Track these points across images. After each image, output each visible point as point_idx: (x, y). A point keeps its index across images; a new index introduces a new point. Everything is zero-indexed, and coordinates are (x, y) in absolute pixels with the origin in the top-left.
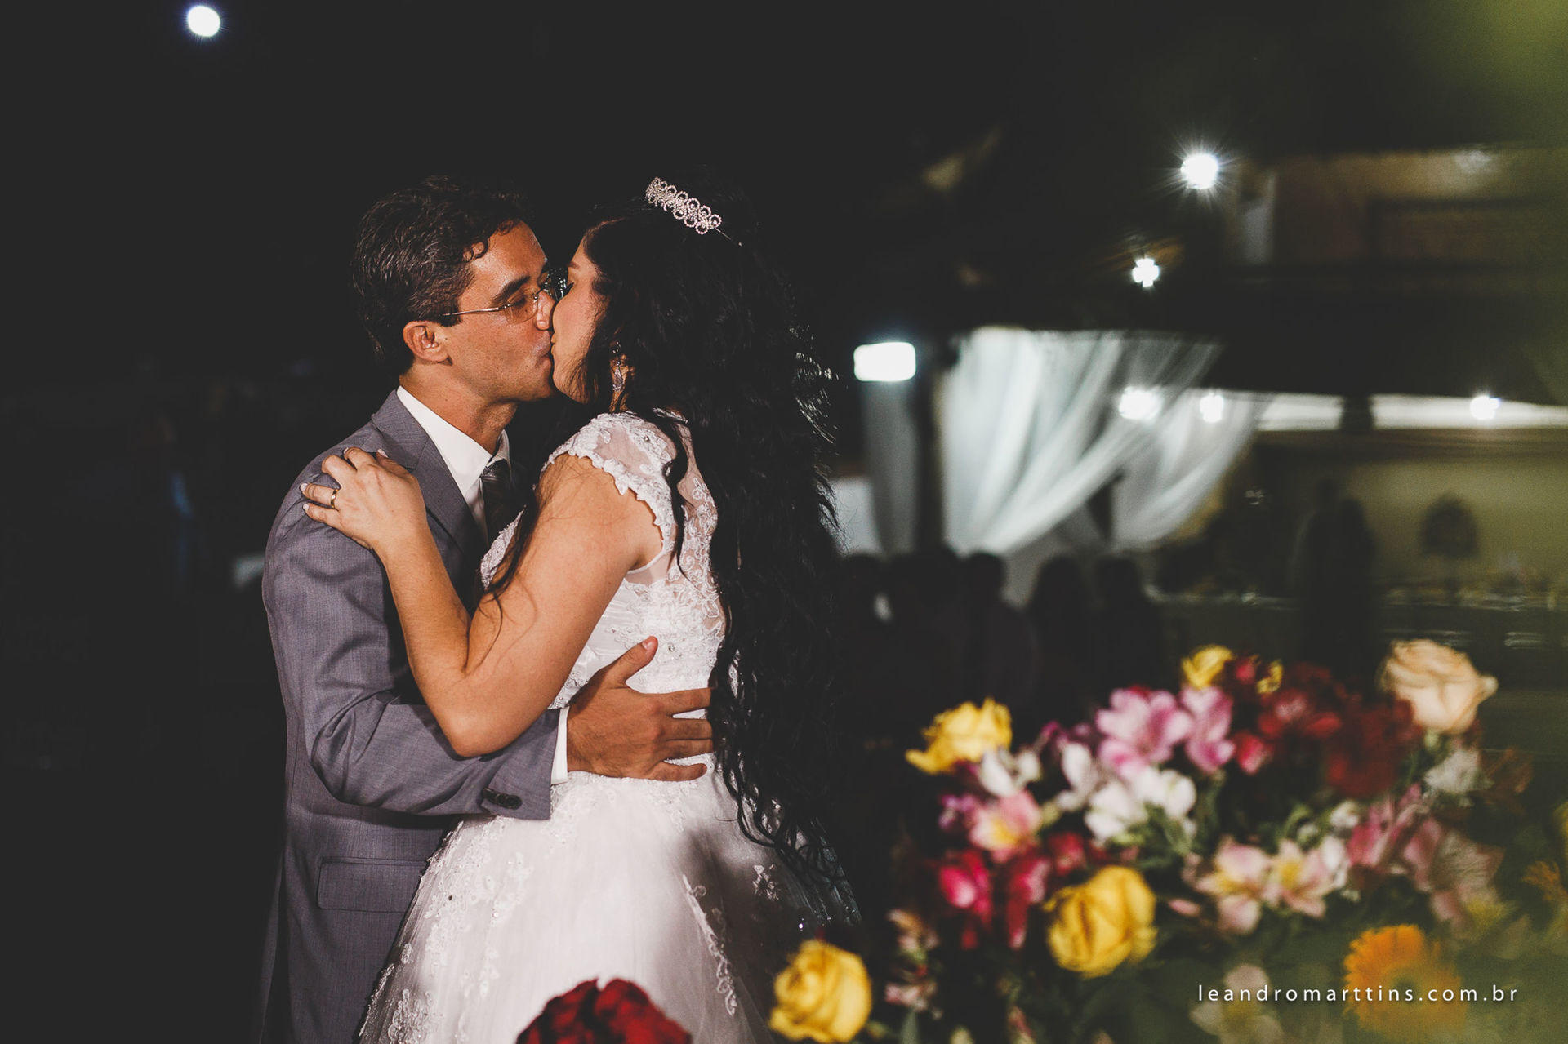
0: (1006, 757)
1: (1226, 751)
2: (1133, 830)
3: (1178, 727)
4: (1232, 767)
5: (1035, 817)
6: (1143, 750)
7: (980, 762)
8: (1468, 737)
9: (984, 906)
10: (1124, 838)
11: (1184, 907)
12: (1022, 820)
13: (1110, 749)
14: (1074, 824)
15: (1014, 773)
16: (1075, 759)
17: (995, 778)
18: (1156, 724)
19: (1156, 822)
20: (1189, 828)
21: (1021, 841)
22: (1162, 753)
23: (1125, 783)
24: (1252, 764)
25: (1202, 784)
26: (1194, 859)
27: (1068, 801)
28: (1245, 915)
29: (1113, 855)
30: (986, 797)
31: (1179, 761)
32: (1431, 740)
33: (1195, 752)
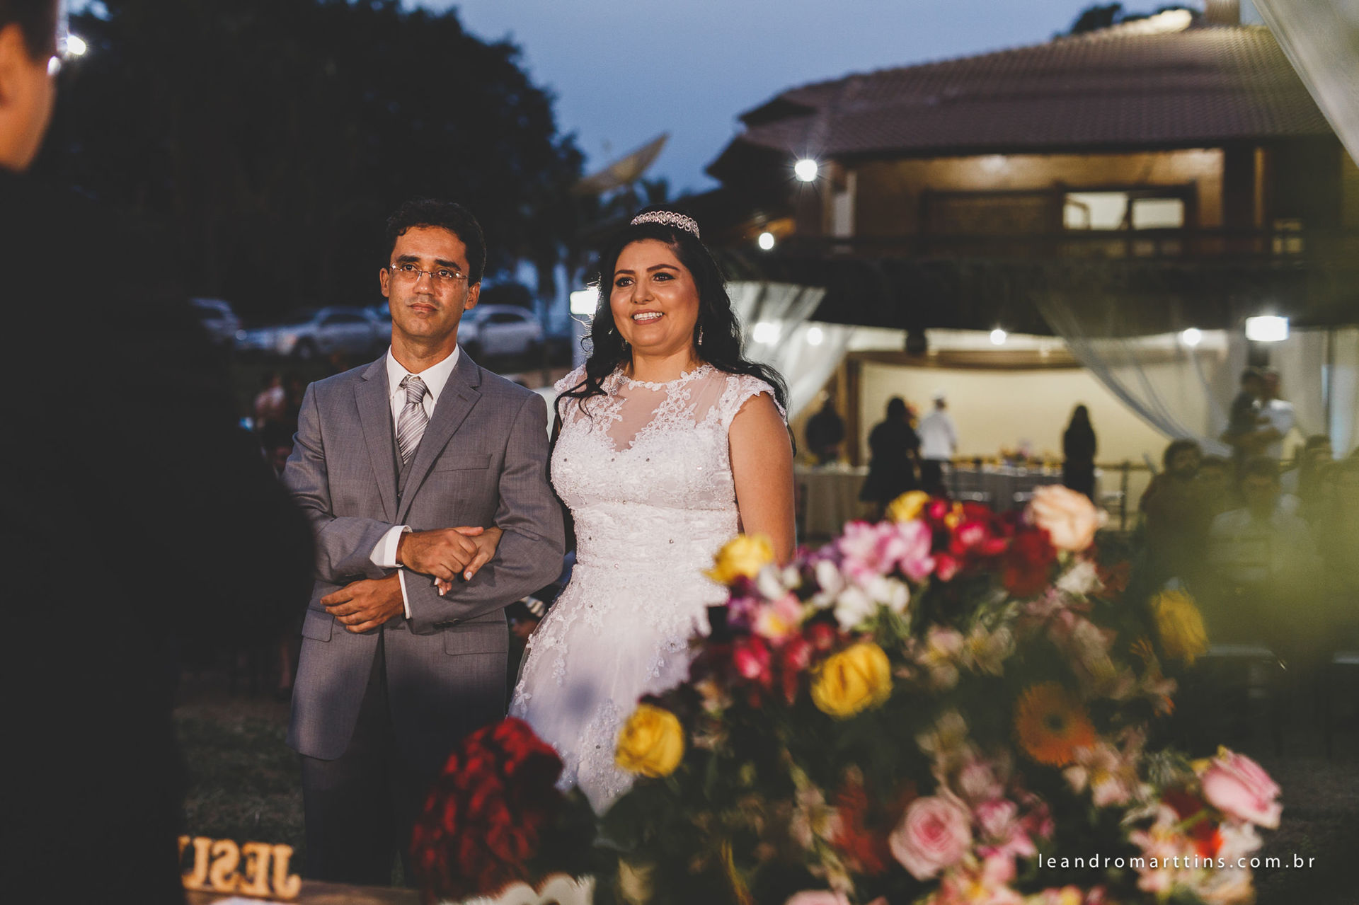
0: (776, 569)
1: (929, 565)
2: (868, 620)
3: (896, 549)
4: (934, 576)
5: (800, 612)
6: (872, 563)
7: (758, 577)
8: (1087, 554)
9: (766, 678)
10: (863, 627)
11: (905, 673)
12: (788, 614)
13: (850, 565)
14: (827, 617)
15: (781, 582)
16: (825, 572)
17: (769, 586)
18: (881, 546)
19: (884, 615)
20: (907, 619)
21: (790, 631)
22: (886, 566)
23: (862, 589)
24: (948, 573)
25: (912, 587)
26: (912, 642)
27: (821, 601)
28: (947, 676)
29: (854, 636)
30: (761, 599)
31: (897, 572)
32: (1062, 557)
33: (908, 566)
